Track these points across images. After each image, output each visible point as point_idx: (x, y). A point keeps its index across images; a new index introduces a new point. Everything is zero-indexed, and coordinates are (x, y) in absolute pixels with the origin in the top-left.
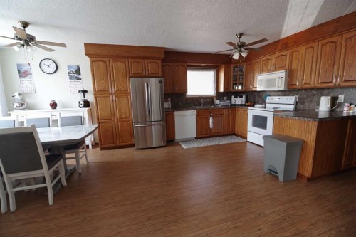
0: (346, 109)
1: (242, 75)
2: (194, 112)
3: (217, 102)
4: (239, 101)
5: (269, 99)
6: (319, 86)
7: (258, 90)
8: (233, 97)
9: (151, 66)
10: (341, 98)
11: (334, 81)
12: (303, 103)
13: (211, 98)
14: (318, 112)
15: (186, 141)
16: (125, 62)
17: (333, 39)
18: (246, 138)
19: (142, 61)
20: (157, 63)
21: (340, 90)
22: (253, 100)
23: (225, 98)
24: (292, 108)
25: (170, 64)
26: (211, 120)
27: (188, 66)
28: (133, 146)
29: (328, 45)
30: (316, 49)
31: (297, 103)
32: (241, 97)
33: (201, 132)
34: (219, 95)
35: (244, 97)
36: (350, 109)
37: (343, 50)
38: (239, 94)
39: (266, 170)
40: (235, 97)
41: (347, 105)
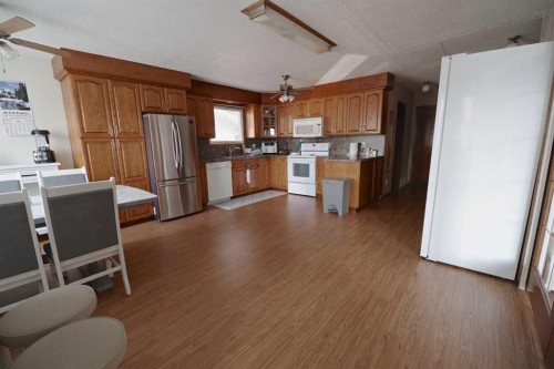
0: (367, 153)
1: (274, 118)
2: (230, 164)
3: (249, 150)
4: (272, 149)
5: (303, 147)
6: (349, 133)
7: (295, 136)
8: (263, 144)
9: (170, 99)
10: (364, 144)
11: (360, 129)
12: (335, 149)
13: (240, 145)
15: (223, 202)
16: (133, 89)
17: (358, 95)
18: (286, 191)
19: (159, 89)
20: (180, 95)
21: (361, 138)
22: (285, 148)
23: (254, 145)
24: (327, 154)
26: (248, 171)
27: (215, 102)
29: (355, 99)
30: (346, 100)
31: (330, 149)
32: (272, 144)
33: (238, 189)
34: (248, 142)
35: (275, 144)
36: (370, 153)
37: (365, 105)
38: (269, 141)
39: (326, 210)
40: (266, 144)
41: (368, 149)
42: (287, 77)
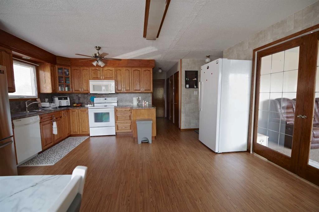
2: (38, 118)
5: (96, 100)
11: (141, 89)
17: (138, 69)
18: (89, 135)
21: (139, 94)
22: (78, 101)
23: (47, 100)
24: (115, 105)
27: (13, 56)
29: (136, 71)
30: (130, 71)
31: (118, 102)
32: (66, 99)
36: (145, 103)
37: (143, 76)
39: (140, 142)
40: (60, 99)
41: (144, 101)
42: (100, 48)
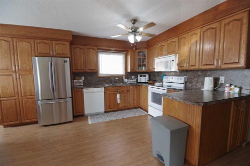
0: (227, 89)
1: (145, 58)
2: (103, 89)
3: (126, 80)
4: (143, 79)
5: (165, 79)
6: (203, 67)
7: (156, 70)
8: (139, 76)
9: (58, 48)
10: (222, 79)
11: (215, 63)
12: (191, 82)
13: (120, 77)
14: (203, 91)
16: (30, 42)
17: (213, 26)
18: (147, 111)
19: (49, 42)
20: (64, 45)
21: (220, 72)
22: (154, 79)
23: (133, 77)
24: (182, 86)
25: (81, 47)
26: (118, 96)
27: (98, 49)
28: (36, 122)
29: (209, 31)
31: (186, 82)
32: (145, 76)
33: (109, 106)
34: (128, 75)
35: (147, 76)
36: (230, 90)
37: (222, 35)
38: (143, 74)
39: (154, 154)
41: (227, 85)
